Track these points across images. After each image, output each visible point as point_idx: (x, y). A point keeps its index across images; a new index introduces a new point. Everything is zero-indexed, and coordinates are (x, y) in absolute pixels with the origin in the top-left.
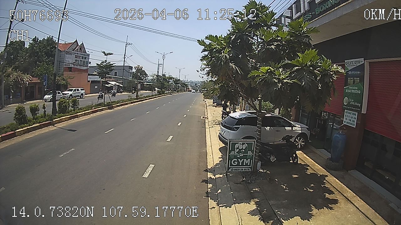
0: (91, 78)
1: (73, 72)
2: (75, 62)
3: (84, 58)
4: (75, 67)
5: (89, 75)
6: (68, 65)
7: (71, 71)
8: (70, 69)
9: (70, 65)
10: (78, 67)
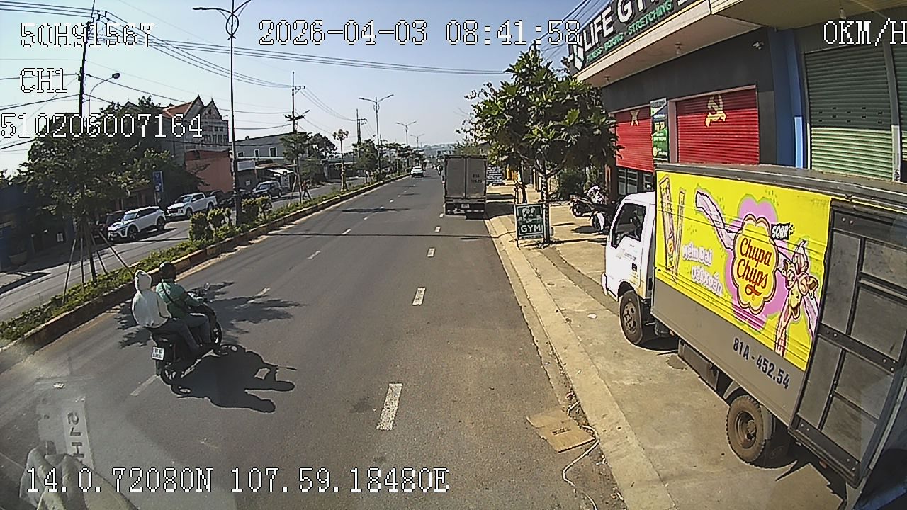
1: (203, 159)
2: (204, 140)
3: (219, 129)
4: (206, 148)
6: (191, 147)
7: (199, 158)
8: (197, 155)
9: (195, 146)
10: (211, 149)
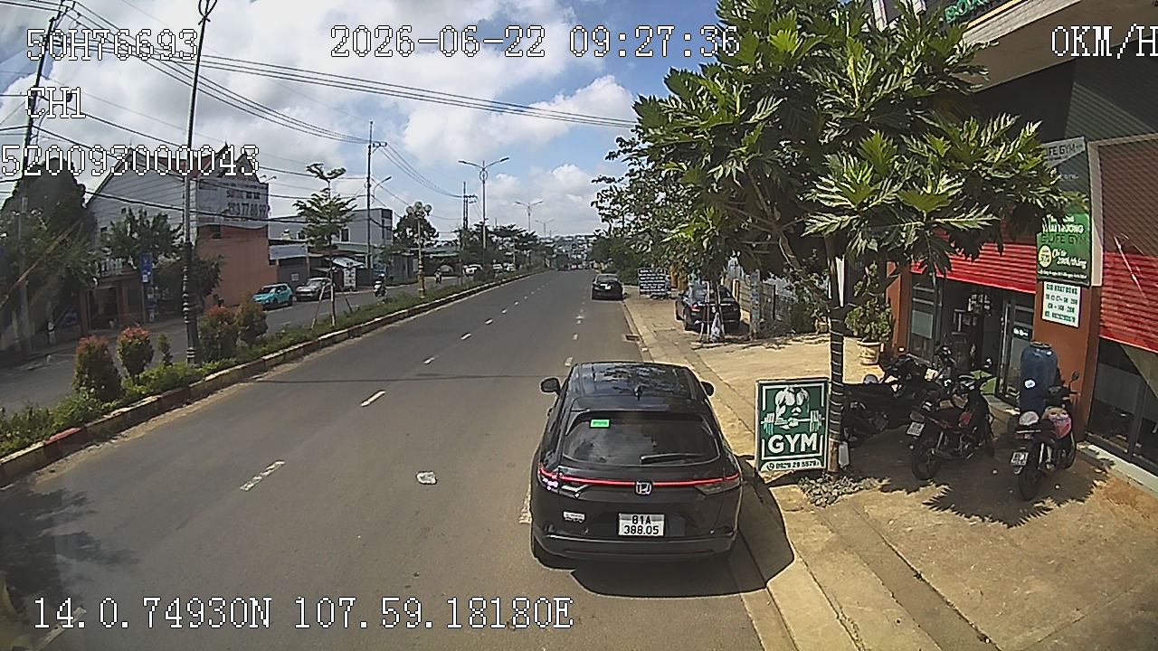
0: (278, 253)
1: (224, 238)
2: (229, 210)
3: (253, 195)
4: (231, 223)
5: (272, 243)
6: (208, 220)
7: (218, 236)
8: (216, 231)
9: (213, 219)
10: (240, 224)
